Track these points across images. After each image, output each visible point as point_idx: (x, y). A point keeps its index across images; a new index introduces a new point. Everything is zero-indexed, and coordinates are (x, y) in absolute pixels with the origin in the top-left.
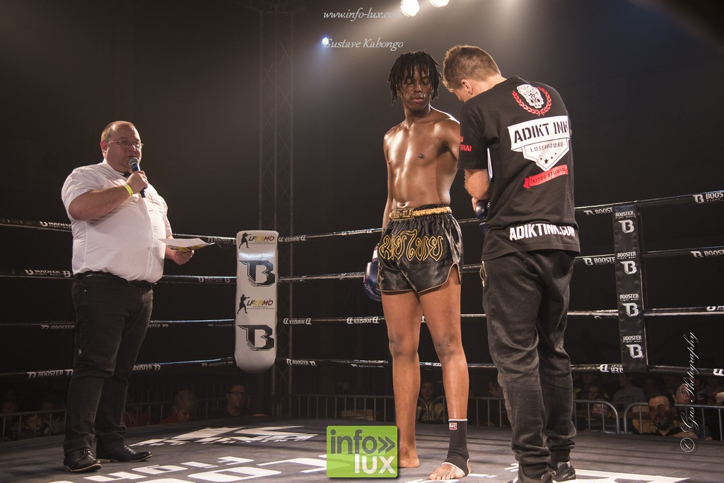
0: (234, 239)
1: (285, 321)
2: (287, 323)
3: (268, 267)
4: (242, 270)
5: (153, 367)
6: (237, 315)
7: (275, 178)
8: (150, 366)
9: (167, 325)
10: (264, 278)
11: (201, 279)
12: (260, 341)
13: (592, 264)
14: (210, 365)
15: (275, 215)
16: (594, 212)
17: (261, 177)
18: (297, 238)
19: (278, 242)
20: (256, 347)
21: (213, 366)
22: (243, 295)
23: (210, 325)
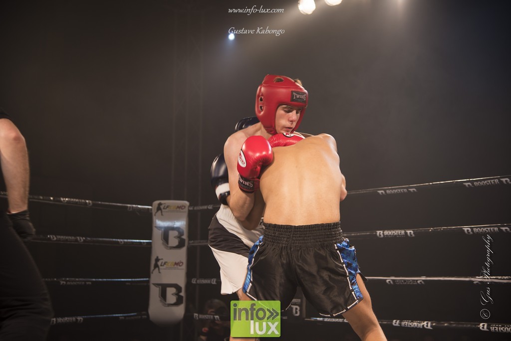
0: (150, 207)
1: (194, 281)
2: (195, 282)
3: (179, 233)
4: (157, 234)
5: (77, 320)
8: (74, 319)
9: (90, 283)
10: (176, 242)
11: (121, 242)
12: (171, 298)
13: (471, 233)
14: (127, 318)
16: (473, 184)
18: (205, 207)
19: (189, 210)
20: (167, 303)
22: (157, 257)
23: (127, 283)
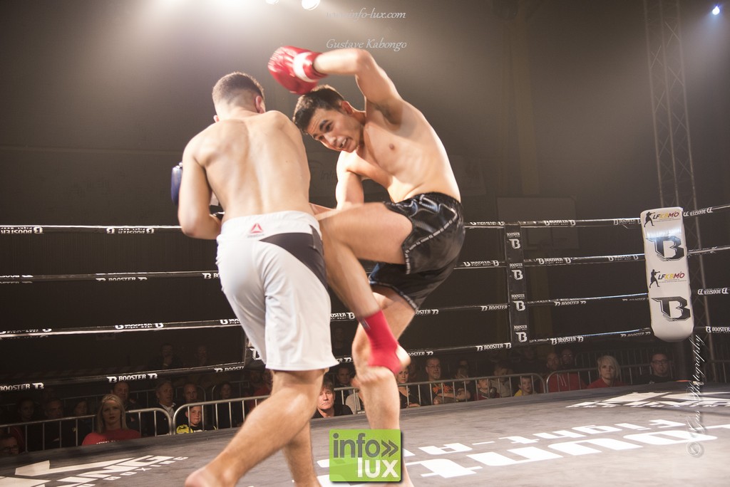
0: (638, 219)
1: (700, 292)
2: (701, 294)
3: (675, 242)
4: (650, 247)
5: (577, 339)
6: (649, 289)
7: (673, 155)
8: (574, 338)
9: (585, 302)
10: (673, 253)
11: (611, 259)
12: (676, 311)
14: (629, 335)
15: (677, 192)
17: (658, 157)
18: (703, 211)
19: (683, 217)
20: (672, 317)
21: (631, 337)
22: (653, 270)
23: (624, 300)
